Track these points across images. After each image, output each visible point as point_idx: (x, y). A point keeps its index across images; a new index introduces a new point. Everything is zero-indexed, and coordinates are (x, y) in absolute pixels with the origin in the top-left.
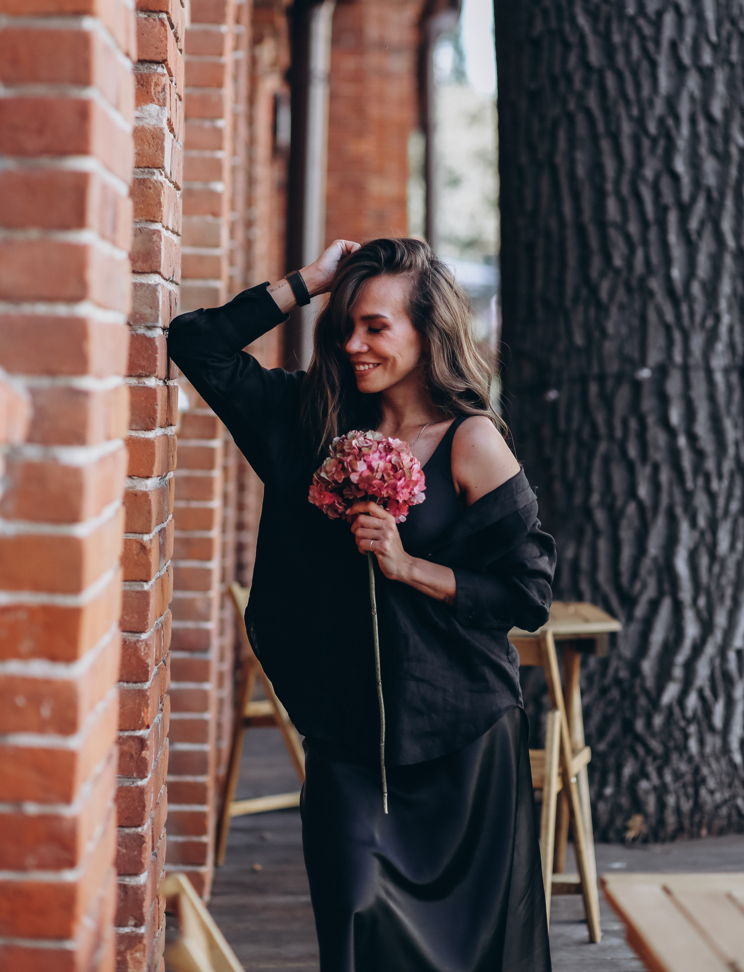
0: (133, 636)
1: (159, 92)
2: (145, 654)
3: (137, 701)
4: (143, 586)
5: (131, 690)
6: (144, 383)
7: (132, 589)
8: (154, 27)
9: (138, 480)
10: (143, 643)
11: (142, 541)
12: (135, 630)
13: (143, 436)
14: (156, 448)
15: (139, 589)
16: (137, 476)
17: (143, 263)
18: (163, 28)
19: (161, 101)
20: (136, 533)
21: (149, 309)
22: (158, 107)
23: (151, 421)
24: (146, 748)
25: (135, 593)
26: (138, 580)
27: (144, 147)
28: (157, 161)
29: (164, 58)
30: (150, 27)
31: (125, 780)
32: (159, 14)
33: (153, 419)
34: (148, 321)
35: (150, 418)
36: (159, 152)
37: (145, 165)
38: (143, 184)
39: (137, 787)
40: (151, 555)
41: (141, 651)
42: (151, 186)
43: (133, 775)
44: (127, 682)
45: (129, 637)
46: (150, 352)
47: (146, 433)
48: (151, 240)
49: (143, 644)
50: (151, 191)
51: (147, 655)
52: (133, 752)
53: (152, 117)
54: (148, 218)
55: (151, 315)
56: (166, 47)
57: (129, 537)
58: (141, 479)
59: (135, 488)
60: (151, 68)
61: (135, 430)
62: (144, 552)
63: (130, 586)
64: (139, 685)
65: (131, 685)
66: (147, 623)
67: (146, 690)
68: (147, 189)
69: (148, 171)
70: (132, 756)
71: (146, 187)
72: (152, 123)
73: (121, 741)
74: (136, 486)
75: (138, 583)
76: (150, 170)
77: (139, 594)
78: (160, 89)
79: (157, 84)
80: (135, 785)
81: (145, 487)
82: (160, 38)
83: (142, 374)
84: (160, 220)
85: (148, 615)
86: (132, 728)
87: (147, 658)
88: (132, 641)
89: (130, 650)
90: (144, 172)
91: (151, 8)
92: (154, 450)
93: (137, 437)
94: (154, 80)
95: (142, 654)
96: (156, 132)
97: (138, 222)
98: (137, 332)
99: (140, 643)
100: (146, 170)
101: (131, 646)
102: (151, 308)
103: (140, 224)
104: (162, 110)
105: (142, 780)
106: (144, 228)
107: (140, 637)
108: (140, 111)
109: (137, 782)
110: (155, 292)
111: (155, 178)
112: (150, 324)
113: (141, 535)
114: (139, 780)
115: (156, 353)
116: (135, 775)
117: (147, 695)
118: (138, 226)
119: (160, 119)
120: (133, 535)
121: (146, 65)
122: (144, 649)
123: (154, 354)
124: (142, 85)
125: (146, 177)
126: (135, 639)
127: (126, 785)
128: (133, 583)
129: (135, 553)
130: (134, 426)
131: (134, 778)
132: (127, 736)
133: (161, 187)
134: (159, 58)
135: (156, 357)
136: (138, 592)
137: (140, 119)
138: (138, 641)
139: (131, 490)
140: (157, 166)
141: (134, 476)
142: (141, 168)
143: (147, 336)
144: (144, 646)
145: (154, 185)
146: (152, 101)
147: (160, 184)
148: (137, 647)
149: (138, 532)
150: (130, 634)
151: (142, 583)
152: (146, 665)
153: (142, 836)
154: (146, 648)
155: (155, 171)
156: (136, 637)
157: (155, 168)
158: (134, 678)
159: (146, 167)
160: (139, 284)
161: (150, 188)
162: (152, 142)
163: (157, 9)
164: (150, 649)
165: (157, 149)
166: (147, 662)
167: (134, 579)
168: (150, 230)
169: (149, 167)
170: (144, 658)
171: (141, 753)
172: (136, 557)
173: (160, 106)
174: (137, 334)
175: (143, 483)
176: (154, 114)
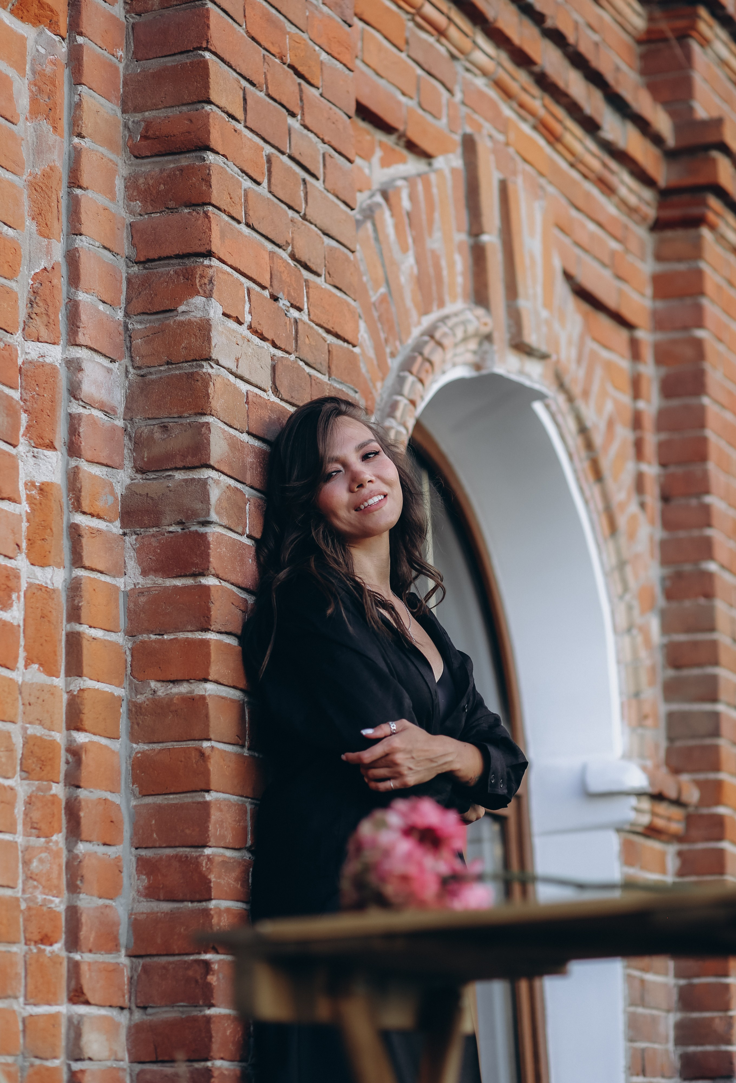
0: (196, 852)
1: (205, 284)
2: (208, 869)
3: (201, 921)
4: (204, 797)
5: (195, 909)
6: (200, 582)
7: (194, 800)
8: (197, 220)
9: (196, 684)
10: (205, 857)
11: (201, 748)
12: (196, 844)
13: (200, 637)
14: (212, 648)
15: (200, 799)
16: (194, 680)
17: (192, 457)
18: (206, 220)
19: (207, 292)
20: (194, 740)
21: (200, 503)
22: (204, 299)
23: (205, 620)
24: (211, 973)
25: (195, 805)
26: (198, 790)
27: (191, 340)
28: (204, 353)
29: (208, 248)
30: (193, 220)
31: (193, 1009)
32: (204, 208)
33: (208, 617)
34: (200, 517)
35: (204, 617)
36: (206, 343)
37: (192, 358)
38: (191, 378)
39: (205, 1016)
40: (210, 762)
41: (203, 866)
42: (199, 378)
43: (198, 1003)
44: (192, 901)
45: (193, 853)
46: (203, 548)
47: (203, 633)
48: (200, 433)
49: (205, 859)
50: (199, 383)
51: (209, 871)
52: (199, 978)
53: (199, 310)
54: (196, 411)
55: (203, 509)
56: (210, 238)
57: (189, 745)
58: (198, 682)
59: (193, 693)
60: (197, 261)
61: (191, 631)
62: (203, 759)
63: (192, 797)
64: (204, 904)
65: (195, 904)
66: (209, 835)
67: (211, 909)
68: (194, 382)
69: (196, 364)
70: (197, 981)
71: (194, 380)
72: (198, 316)
73: (186, 966)
74: (194, 690)
75: (199, 793)
76: (198, 362)
77: (199, 805)
78: (206, 281)
79: (202, 276)
80: (202, 1013)
81: (204, 691)
82: (203, 229)
83: (196, 571)
84: (209, 412)
85: (209, 827)
86: (197, 951)
87: (210, 873)
88: (194, 856)
89: (191, 866)
90: (193, 365)
91: (194, 202)
92: (210, 649)
93: (193, 639)
94: (199, 273)
95: (204, 869)
96: (202, 324)
97: (188, 417)
98: (190, 529)
99: (202, 858)
100: (195, 363)
101: (193, 861)
102: (202, 502)
103: (189, 418)
104: (208, 301)
105: (209, 1009)
106: (194, 422)
107: (203, 852)
108: (186, 305)
109: (204, 1010)
110: (205, 486)
111: (204, 370)
112: (201, 519)
113: (200, 742)
114: (206, 1008)
115: (209, 548)
116: (201, 1003)
117: (210, 914)
118: (188, 421)
119: (206, 310)
120: (192, 742)
121: (192, 260)
122: (206, 864)
123: (206, 550)
124: (187, 279)
125: (195, 370)
126: (198, 854)
127: (192, 1014)
128: (194, 794)
129: (194, 762)
130: (189, 627)
131: (201, 1006)
132: (192, 960)
133: (209, 379)
134: (202, 250)
135: (209, 553)
136: (199, 803)
137: (186, 313)
138: (200, 856)
139: (189, 695)
140: (204, 357)
141: (191, 679)
142: (189, 362)
143: (199, 532)
144: (206, 860)
145: (202, 378)
146: (198, 293)
147: (208, 376)
148: (198, 862)
149: (196, 738)
150: (193, 850)
151: (203, 793)
152: (208, 881)
153: (210, 1070)
154: (208, 863)
155: (204, 363)
156: (199, 852)
157: (202, 360)
158: (198, 897)
159: (193, 360)
160: (190, 480)
161: (198, 381)
162: (198, 335)
163: (200, 202)
164: (213, 863)
165: (204, 341)
166: (209, 877)
167: (194, 789)
168: (200, 423)
169: (196, 360)
170: (206, 873)
171: (206, 978)
172: (195, 765)
173: (207, 297)
174: (190, 532)
175: (201, 687)
176: (201, 306)
